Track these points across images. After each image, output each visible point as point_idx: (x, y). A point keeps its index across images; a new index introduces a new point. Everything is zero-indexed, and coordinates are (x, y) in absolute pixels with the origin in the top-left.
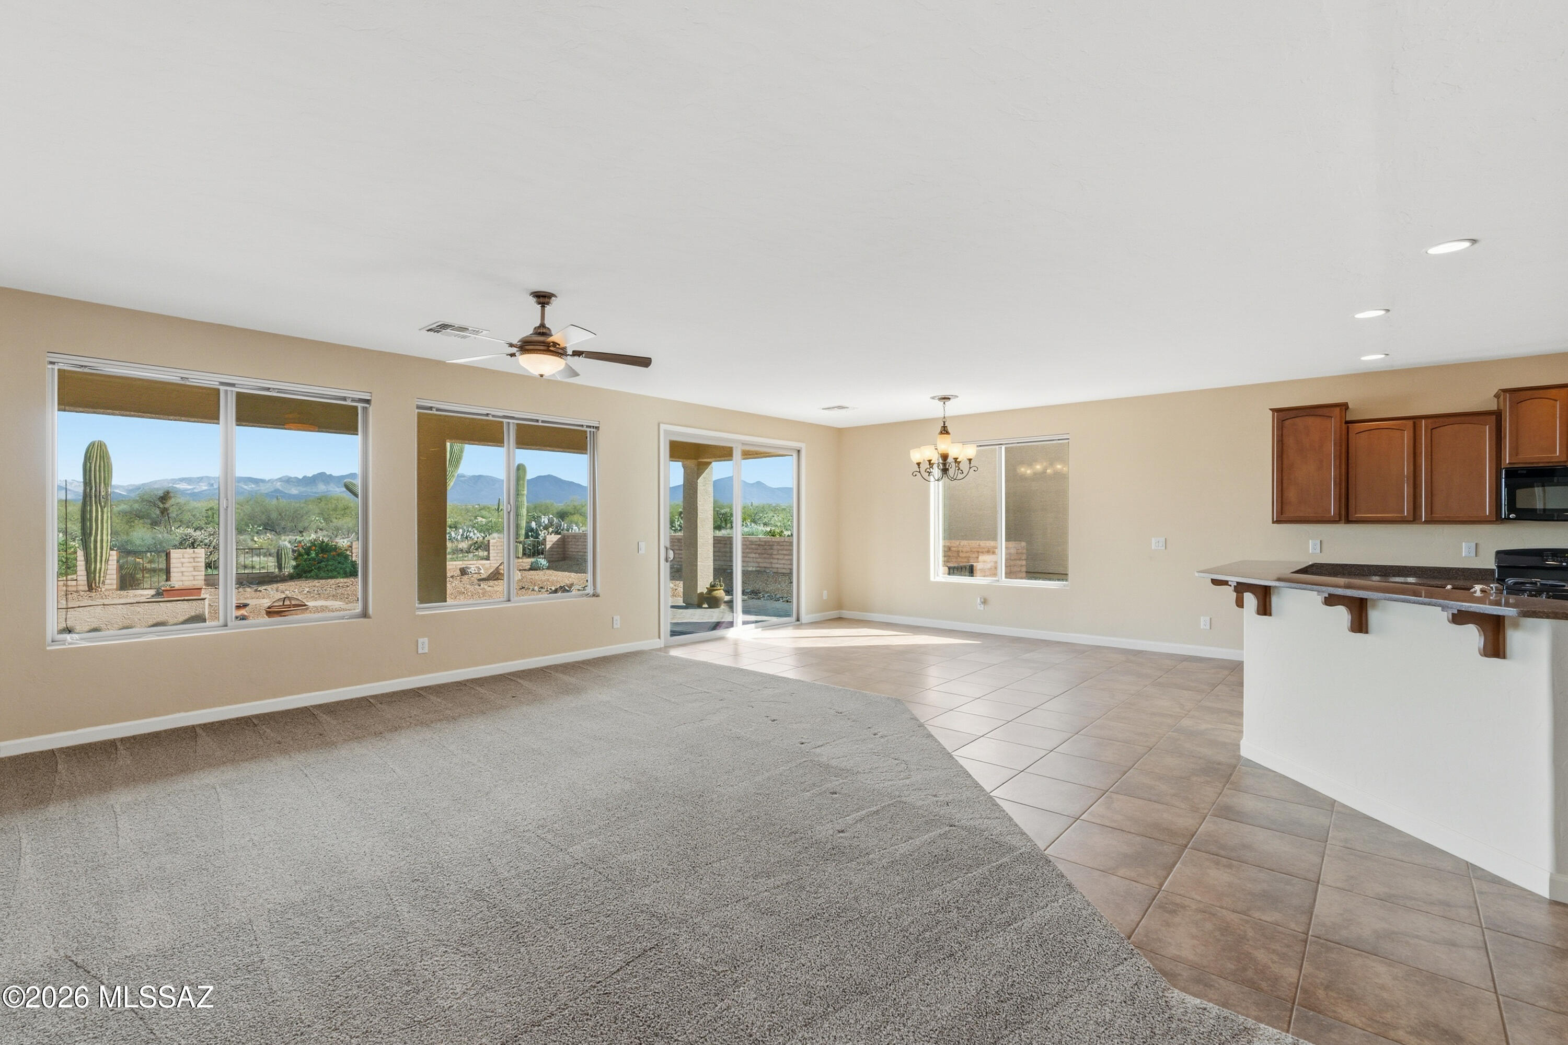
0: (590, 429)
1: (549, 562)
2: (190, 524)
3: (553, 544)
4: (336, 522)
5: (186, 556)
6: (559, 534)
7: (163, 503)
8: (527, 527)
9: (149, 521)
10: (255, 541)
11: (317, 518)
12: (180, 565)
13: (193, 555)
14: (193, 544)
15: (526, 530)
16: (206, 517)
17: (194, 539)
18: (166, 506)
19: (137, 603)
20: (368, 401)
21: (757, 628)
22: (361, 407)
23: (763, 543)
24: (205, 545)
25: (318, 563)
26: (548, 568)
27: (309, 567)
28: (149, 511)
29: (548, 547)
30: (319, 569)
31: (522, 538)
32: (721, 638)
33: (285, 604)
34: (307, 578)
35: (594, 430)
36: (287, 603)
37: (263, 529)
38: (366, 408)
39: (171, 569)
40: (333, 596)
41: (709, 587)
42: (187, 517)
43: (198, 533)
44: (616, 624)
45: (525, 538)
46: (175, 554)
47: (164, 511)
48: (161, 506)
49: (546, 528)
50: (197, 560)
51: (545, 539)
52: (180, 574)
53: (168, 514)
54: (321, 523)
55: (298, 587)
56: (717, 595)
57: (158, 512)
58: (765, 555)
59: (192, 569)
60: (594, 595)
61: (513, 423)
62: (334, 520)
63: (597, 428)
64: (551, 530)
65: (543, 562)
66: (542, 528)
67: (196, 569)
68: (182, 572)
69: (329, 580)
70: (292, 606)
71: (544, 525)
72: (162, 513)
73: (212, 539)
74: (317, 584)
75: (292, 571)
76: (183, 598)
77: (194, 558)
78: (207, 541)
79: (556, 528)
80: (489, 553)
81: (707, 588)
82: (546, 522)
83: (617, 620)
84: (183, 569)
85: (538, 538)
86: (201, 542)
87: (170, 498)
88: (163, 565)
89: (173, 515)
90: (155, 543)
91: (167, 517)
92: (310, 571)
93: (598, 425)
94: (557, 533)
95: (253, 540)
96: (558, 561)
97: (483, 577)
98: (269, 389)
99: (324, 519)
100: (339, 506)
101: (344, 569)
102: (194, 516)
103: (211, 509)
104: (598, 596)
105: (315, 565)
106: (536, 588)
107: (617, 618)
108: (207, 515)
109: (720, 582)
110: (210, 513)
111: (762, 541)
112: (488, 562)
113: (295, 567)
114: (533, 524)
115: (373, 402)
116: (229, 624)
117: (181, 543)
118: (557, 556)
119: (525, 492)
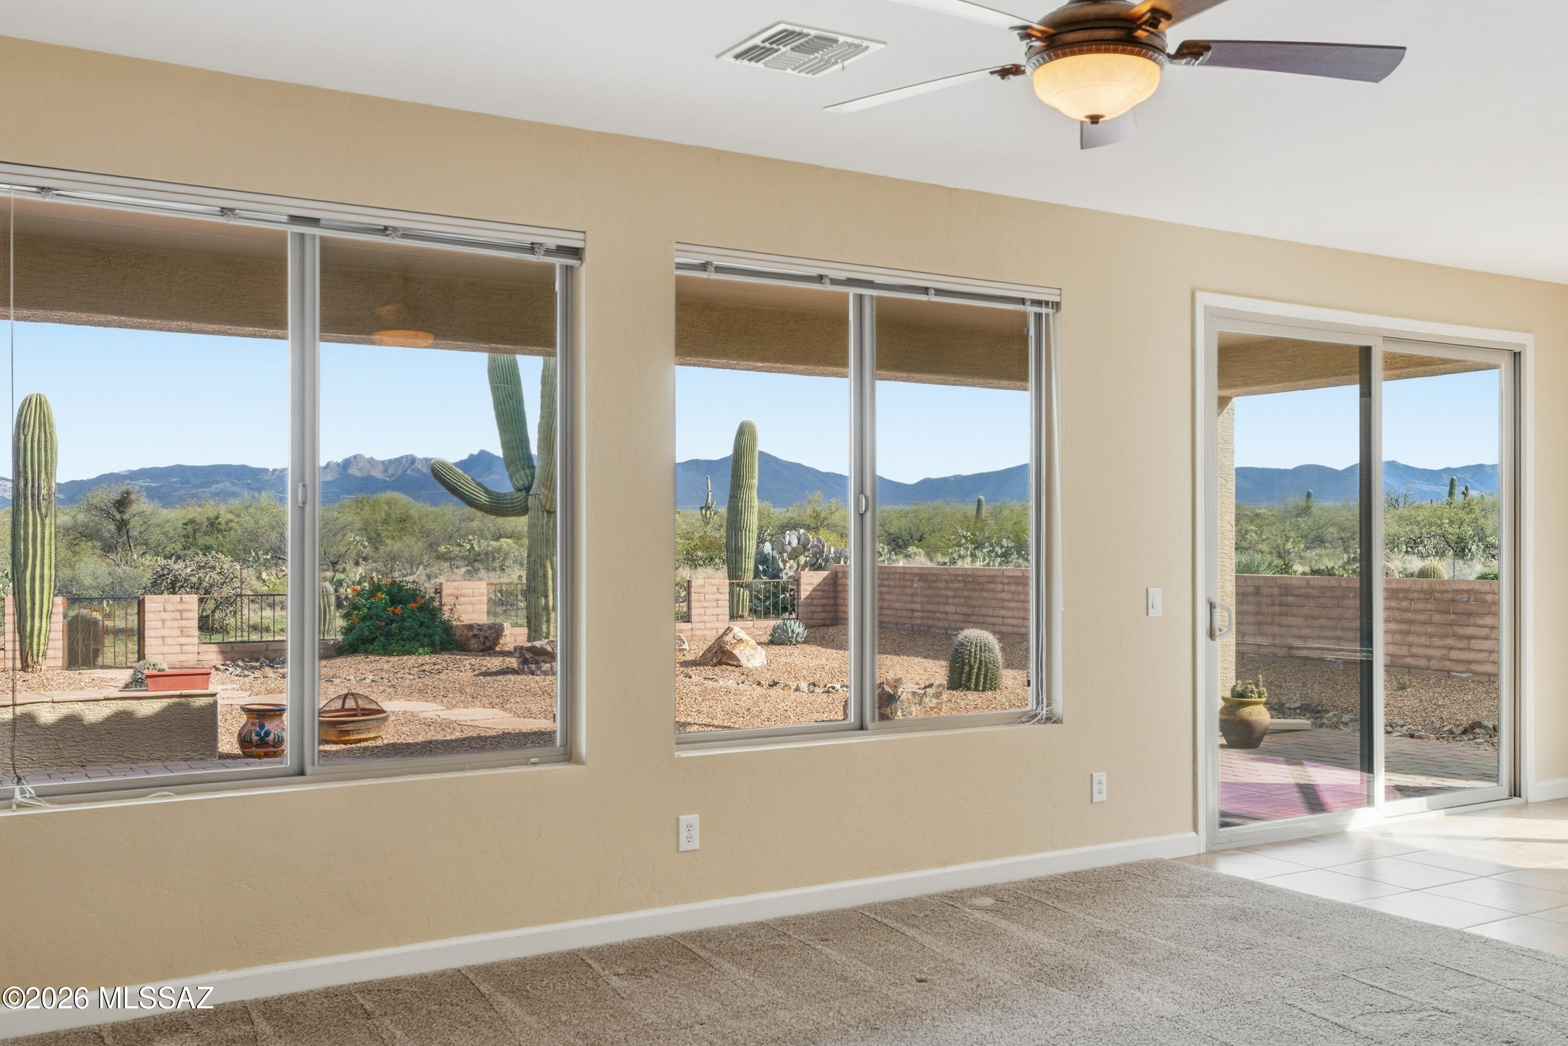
0: (1037, 309)
1: (807, 627)
2: (160, 549)
3: (814, 590)
4: (391, 546)
5: (169, 607)
6: (820, 568)
7: (121, 512)
8: (757, 554)
9: (99, 544)
10: (264, 581)
11: (358, 538)
12: (159, 624)
13: (180, 607)
14: (173, 584)
15: (755, 561)
16: (185, 536)
17: (175, 576)
18: (125, 517)
19: (105, 699)
20: (576, 253)
21: (1433, 808)
22: (562, 266)
23: (1316, 593)
24: (191, 588)
25: (387, 624)
26: (806, 641)
27: (372, 633)
28: (99, 527)
29: (804, 594)
30: (389, 635)
31: (749, 577)
32: (1336, 835)
33: (347, 706)
34: (367, 653)
35: (1050, 311)
36: (350, 704)
37: (272, 558)
38: (572, 267)
39: (146, 632)
40: (420, 691)
41: (1228, 694)
42: (155, 536)
43: (181, 564)
44: (1100, 792)
45: (755, 577)
46: (153, 603)
47: (122, 525)
48: (118, 516)
49: (794, 555)
50: (186, 615)
51: (797, 581)
52: (160, 641)
53: (127, 532)
54: (365, 547)
55: (352, 670)
56: (1252, 718)
57: (112, 527)
58: (1323, 621)
59: (178, 632)
60: (1048, 719)
61: (872, 297)
62: (389, 542)
63: (1057, 306)
64: (802, 559)
65: (798, 628)
66: (785, 555)
67: (184, 633)
68: (163, 638)
69: (405, 658)
70: (360, 712)
71: (789, 549)
72: (119, 529)
73: (202, 576)
74: (386, 666)
75: (340, 637)
76: (178, 693)
77: (181, 611)
78: (194, 579)
79: (815, 555)
80: (689, 608)
81: (1224, 699)
82: (795, 543)
83: (1100, 783)
84: (165, 632)
85: (779, 578)
86: (186, 580)
87: (131, 502)
88: (133, 622)
89: (134, 533)
90: (113, 583)
91: (125, 537)
92: (372, 641)
93: (1057, 299)
94: (815, 567)
95: (259, 578)
96: (823, 625)
97: (690, 657)
98: (386, 228)
99: (369, 540)
100: (393, 516)
101: (430, 636)
102: (165, 534)
103: (192, 521)
104: (1058, 721)
105: (379, 628)
106: (804, 686)
107: (1100, 776)
108: (185, 532)
109: (1257, 686)
110: (190, 528)
111: (1314, 588)
112: (688, 626)
113: (347, 631)
114: (767, 548)
115: (588, 255)
116: (309, 769)
117: (154, 584)
118: (823, 615)
119: (755, 481)
